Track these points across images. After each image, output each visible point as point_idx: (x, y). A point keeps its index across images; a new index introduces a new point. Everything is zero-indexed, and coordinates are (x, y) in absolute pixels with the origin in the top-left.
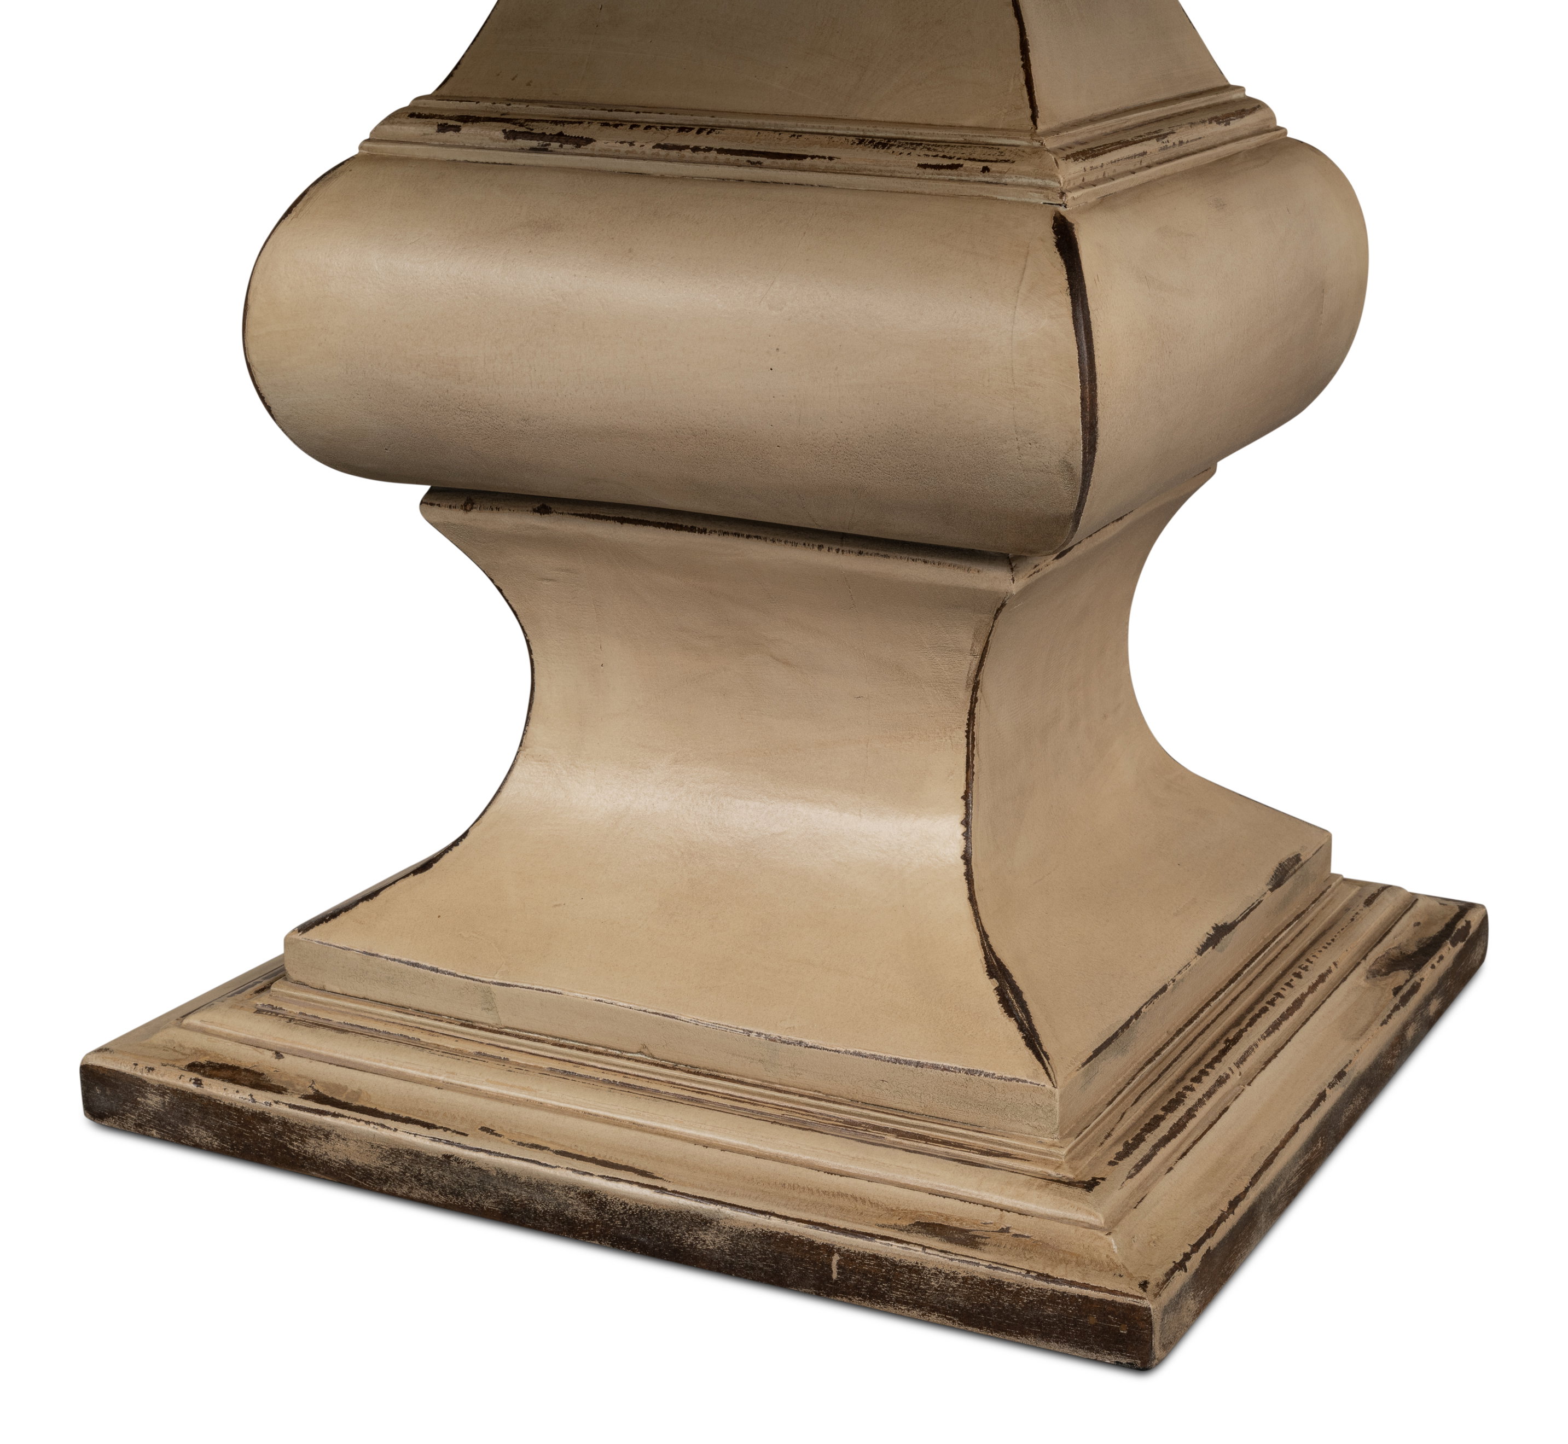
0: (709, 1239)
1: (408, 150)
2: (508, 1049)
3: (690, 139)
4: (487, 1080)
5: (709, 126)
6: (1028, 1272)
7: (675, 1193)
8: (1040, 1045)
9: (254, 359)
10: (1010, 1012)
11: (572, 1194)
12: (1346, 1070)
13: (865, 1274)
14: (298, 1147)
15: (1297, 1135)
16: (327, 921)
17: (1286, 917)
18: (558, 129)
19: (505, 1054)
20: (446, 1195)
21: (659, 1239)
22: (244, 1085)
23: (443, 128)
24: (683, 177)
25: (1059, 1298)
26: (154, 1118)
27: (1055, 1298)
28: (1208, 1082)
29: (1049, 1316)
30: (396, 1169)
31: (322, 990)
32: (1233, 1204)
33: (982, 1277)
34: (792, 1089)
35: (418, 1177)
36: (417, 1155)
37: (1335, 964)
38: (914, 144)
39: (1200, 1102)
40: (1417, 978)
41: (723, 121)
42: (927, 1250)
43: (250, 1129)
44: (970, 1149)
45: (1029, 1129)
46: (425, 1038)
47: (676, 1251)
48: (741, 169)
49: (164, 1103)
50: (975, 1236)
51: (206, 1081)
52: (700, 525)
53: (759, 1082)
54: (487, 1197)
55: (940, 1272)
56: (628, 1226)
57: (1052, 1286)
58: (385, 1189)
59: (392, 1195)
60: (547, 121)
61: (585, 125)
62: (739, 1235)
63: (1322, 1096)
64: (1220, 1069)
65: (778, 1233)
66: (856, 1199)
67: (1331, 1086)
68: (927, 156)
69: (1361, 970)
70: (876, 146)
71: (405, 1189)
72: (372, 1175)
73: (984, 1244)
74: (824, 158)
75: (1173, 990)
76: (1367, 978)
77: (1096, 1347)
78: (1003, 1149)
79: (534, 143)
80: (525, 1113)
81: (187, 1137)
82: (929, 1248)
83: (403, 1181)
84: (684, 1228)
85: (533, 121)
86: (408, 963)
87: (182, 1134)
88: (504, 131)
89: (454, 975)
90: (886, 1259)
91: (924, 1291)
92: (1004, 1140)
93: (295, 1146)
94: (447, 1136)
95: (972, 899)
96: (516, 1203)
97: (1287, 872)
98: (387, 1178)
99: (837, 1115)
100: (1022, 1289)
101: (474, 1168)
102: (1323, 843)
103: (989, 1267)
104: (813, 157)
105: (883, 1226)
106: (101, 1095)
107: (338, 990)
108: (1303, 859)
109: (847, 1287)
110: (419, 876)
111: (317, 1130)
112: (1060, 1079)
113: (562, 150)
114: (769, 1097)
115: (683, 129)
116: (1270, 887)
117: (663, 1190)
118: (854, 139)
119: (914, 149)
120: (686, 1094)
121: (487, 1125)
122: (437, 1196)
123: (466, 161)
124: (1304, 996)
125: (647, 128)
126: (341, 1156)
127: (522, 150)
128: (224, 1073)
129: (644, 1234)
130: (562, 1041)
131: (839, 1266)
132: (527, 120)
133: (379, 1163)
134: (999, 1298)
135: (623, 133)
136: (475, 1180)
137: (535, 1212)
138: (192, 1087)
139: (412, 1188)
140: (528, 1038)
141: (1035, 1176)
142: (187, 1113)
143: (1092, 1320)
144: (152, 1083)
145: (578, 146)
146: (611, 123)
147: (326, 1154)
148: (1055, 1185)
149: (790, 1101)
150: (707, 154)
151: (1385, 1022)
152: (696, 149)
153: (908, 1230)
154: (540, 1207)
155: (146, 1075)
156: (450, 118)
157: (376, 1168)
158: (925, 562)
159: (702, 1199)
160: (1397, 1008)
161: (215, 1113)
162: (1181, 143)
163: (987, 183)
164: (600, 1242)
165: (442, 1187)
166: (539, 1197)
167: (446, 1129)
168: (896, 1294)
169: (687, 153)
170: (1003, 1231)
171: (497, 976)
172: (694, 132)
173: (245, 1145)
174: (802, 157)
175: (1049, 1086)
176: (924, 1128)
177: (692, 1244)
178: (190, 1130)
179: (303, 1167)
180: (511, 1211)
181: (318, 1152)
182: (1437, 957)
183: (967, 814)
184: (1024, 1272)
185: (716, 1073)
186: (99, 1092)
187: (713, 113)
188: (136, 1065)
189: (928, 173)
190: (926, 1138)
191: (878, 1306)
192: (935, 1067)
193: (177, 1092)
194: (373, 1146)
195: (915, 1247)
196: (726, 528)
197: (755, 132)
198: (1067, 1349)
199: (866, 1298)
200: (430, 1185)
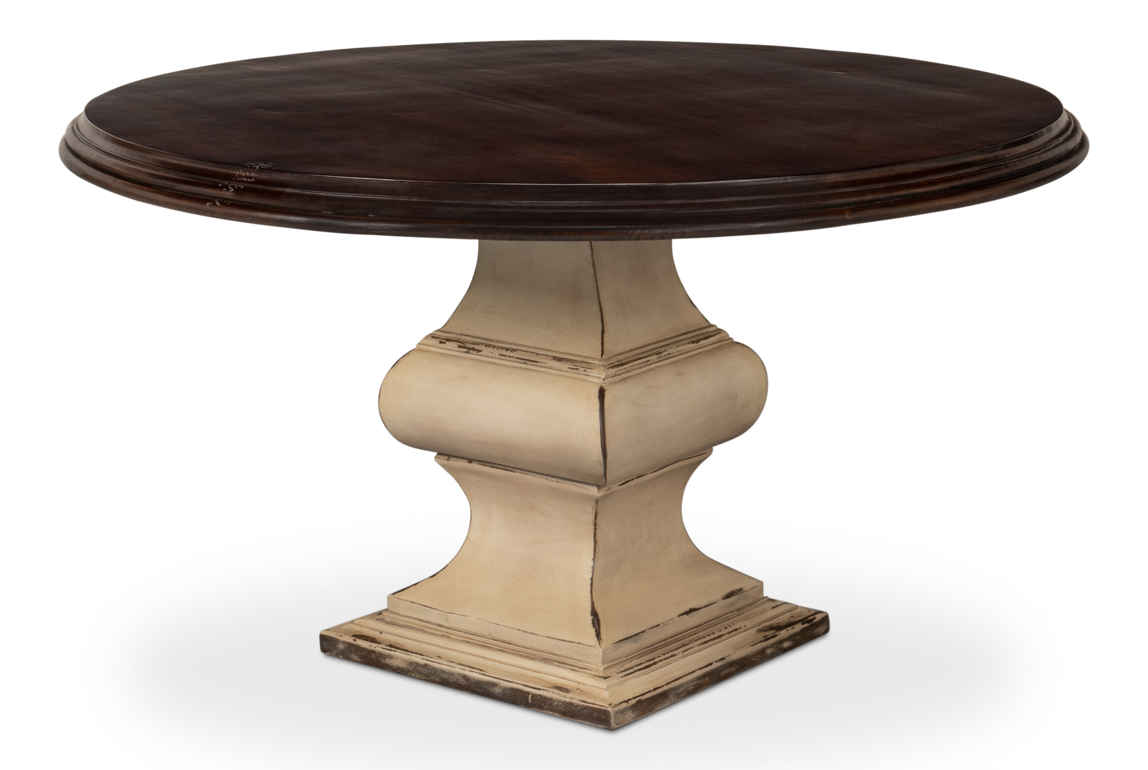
0: (497, 690)
1: (430, 349)
2: (451, 634)
3: (508, 353)
4: (442, 642)
5: (515, 349)
6: (580, 700)
7: (488, 676)
8: (600, 636)
9: (381, 412)
10: (594, 626)
11: (460, 676)
12: (726, 658)
13: (537, 701)
14: (384, 661)
15: (694, 674)
16: (402, 592)
17: (733, 609)
18: (472, 346)
19: (449, 635)
20: (425, 677)
21: (484, 690)
22: (369, 641)
23: (441, 342)
24: (506, 365)
25: (586, 707)
26: (341, 652)
28: (667, 655)
29: (585, 713)
30: (411, 668)
31: (398, 614)
32: (655, 689)
33: (568, 701)
34: (531, 648)
35: (417, 671)
36: (417, 664)
37: (745, 626)
38: (568, 360)
39: (661, 661)
40: (777, 633)
41: (519, 348)
42: (554, 693)
43: (370, 656)
44: (577, 667)
45: (593, 661)
46: (427, 630)
47: (488, 694)
48: (521, 364)
49: (344, 647)
50: (569, 690)
51: (357, 640)
52: (514, 470)
53: (522, 646)
54: (437, 677)
55: (557, 700)
56: (475, 686)
57: (586, 704)
58: (408, 675)
59: (410, 676)
60: (470, 343)
61: (481, 345)
62: (505, 689)
63: (711, 664)
64: (674, 652)
65: (515, 688)
66: (540, 679)
67: (716, 661)
68: (571, 365)
69: (755, 629)
70: (558, 360)
71: (414, 675)
72: (405, 670)
73: (571, 692)
74: (544, 363)
75: (663, 626)
76: (757, 631)
77: (597, 723)
78: (586, 667)
79: (466, 350)
80: (452, 652)
81: (351, 658)
82: (555, 692)
83: (414, 672)
84: (490, 687)
85: (466, 342)
86: (424, 606)
87: (349, 657)
88: (458, 345)
89: (436, 609)
90: (543, 696)
91: (553, 706)
92: (587, 664)
93: (382, 661)
94: (426, 658)
95: (591, 592)
96: (445, 679)
97: (734, 593)
98: (409, 671)
99: (543, 656)
100: (578, 705)
101: (433, 668)
102: (757, 585)
103: (570, 698)
104: (541, 362)
105: (544, 687)
107: (402, 614)
108: (744, 590)
109: (533, 705)
111: (389, 656)
112: (603, 646)
113: (473, 353)
114: (524, 650)
115: (507, 350)
116: (723, 598)
117: (484, 675)
118: (552, 357)
119: (568, 362)
120: (500, 649)
121: (439, 655)
123: (446, 354)
124: (723, 635)
125: (498, 348)
126: (396, 664)
127: (462, 352)
128: (364, 638)
129: (479, 688)
130: (468, 632)
131: (531, 698)
132: (465, 342)
133: (407, 666)
134: (572, 707)
135: (490, 349)
136: (433, 672)
137: (450, 682)
138: (353, 642)
139: (416, 674)
140: (459, 631)
141: (591, 675)
142: (351, 650)
144: (341, 640)
145: (478, 352)
146: (488, 345)
147: (391, 663)
148: (596, 677)
149: (530, 652)
150: (513, 358)
151: (753, 645)
152: (510, 357)
153: (551, 688)
154: (451, 680)
155: (340, 638)
156: (443, 339)
157: (406, 668)
158: (575, 485)
159: (495, 678)
160: (761, 642)
161: (359, 650)
162: (669, 354)
163: (585, 375)
165: (425, 674)
166: (451, 677)
167: (426, 656)
168: (546, 707)
169: (507, 358)
170: (578, 689)
171: (449, 610)
172: (510, 351)
173: (368, 661)
174: (538, 362)
175: (599, 648)
176: (566, 660)
177: (492, 692)
178: (352, 656)
179: (385, 668)
180: (443, 681)
181: (389, 663)
182: (791, 627)
183: (594, 565)
185: (508, 642)
186: (325, 643)
187: (517, 345)
188: (337, 634)
189: (571, 370)
190: (565, 664)
191: (541, 711)
192: (569, 642)
193: (348, 643)
194: (405, 661)
195: (551, 692)
196: (521, 471)
197: (526, 353)
198: (590, 723)
199: (538, 708)
200: (421, 673)
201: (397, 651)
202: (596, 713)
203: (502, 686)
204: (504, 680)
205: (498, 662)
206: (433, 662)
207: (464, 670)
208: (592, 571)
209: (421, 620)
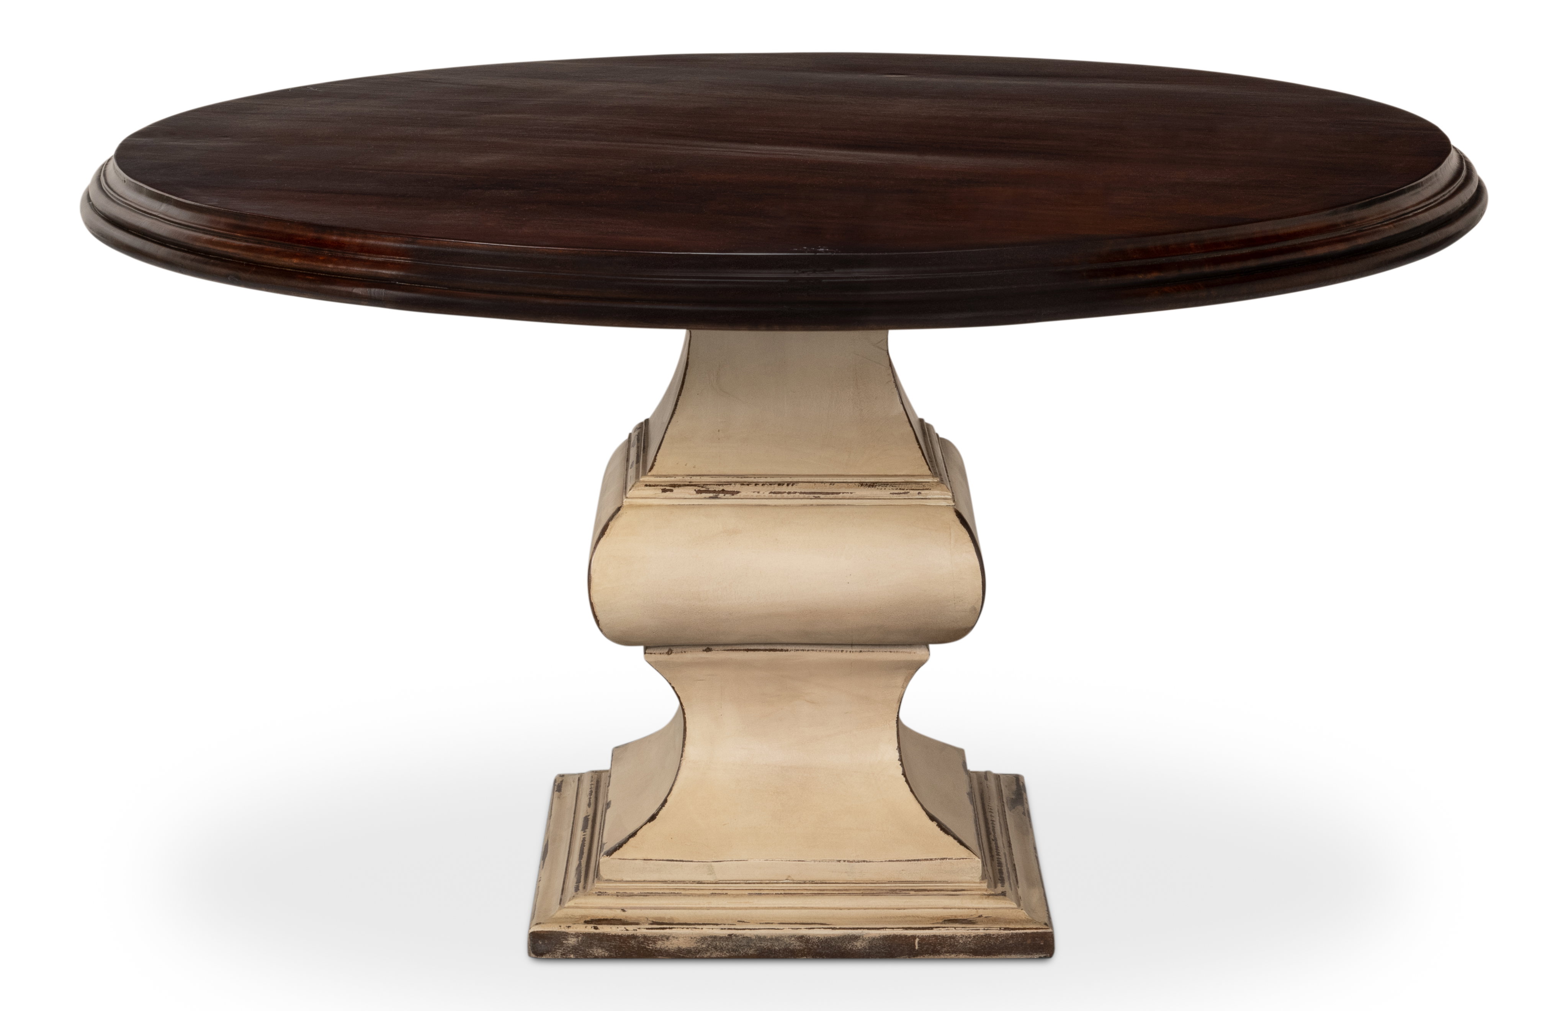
0: (859, 944)
1: (649, 501)
3: (784, 488)
4: (728, 902)
5: (791, 482)
6: (1000, 928)
7: (840, 929)
8: (962, 842)
9: (594, 600)
10: (947, 833)
11: (793, 939)
13: (930, 944)
14: (652, 947)
16: (619, 849)
18: (721, 488)
20: (730, 952)
21: (835, 950)
22: (618, 925)
23: (664, 491)
24: (785, 505)
25: (1014, 935)
26: (572, 949)
27: (1012, 936)
29: (1011, 944)
30: (704, 946)
31: (622, 881)
33: (982, 934)
35: (715, 948)
36: (715, 938)
37: (997, 806)
38: (886, 484)
41: (795, 479)
42: (956, 929)
43: (626, 944)
44: (948, 890)
45: (970, 878)
46: (683, 892)
47: (844, 953)
49: (578, 941)
50: (972, 921)
51: (599, 926)
52: (785, 648)
53: (847, 881)
54: (751, 949)
55: (963, 936)
56: (820, 947)
57: (1012, 931)
58: (698, 956)
59: (702, 958)
60: (713, 485)
61: (732, 485)
62: (871, 940)
65: (890, 935)
66: (914, 916)
68: (893, 489)
70: (869, 486)
71: (709, 954)
72: (692, 951)
73: (977, 922)
74: (848, 493)
76: (1010, 810)
77: (1031, 953)
78: (960, 888)
79: (711, 495)
80: (754, 912)
81: (591, 954)
82: (957, 927)
83: (708, 951)
84: (847, 942)
85: (707, 485)
86: (668, 860)
87: (588, 954)
88: (695, 490)
89: (692, 862)
90: (939, 936)
91: (957, 945)
92: (961, 884)
93: (651, 946)
94: (726, 927)
95: (912, 791)
96: (765, 949)
100: (999, 935)
101: (744, 937)
103: (984, 929)
104: (843, 493)
105: (934, 924)
106: (542, 944)
107: (630, 880)
109: (922, 951)
110: (652, 823)
113: (725, 497)
114: (853, 887)
115: (780, 484)
117: (833, 929)
119: (886, 487)
120: (816, 892)
121: (740, 920)
122: (725, 954)
123: (679, 505)
125: (762, 485)
126: (675, 946)
127: (705, 498)
128: (604, 922)
129: (828, 949)
130: (748, 882)
131: (919, 943)
132: (704, 485)
133: (695, 945)
134: (989, 941)
135: (752, 488)
136: (744, 943)
137: (773, 951)
138: (593, 931)
139: (712, 953)
140: (732, 883)
141: (980, 895)
142: (591, 943)
143: (1029, 941)
144: (571, 933)
145: (732, 495)
146: (745, 484)
147: (667, 946)
148: (991, 896)
149: (861, 887)
150: (794, 495)
152: (789, 493)
153: (944, 923)
154: (777, 948)
155: (567, 930)
156: (666, 486)
157: (693, 948)
158: (891, 652)
159: (854, 929)
161: (607, 940)
163: (922, 499)
164: (807, 957)
165: (728, 949)
166: (776, 944)
167: (725, 924)
168: (944, 950)
169: (785, 495)
170: (981, 916)
171: (713, 858)
172: (785, 485)
173: (623, 952)
174: (838, 493)
175: (976, 859)
176: (924, 886)
177: (851, 948)
178: (593, 951)
179: (654, 955)
180: (762, 952)
181: (663, 946)
183: (900, 756)
184: (999, 929)
185: (825, 882)
186: (540, 943)
187: (790, 476)
188: (560, 926)
189: (895, 496)
190: (928, 891)
191: (936, 957)
192: (927, 860)
193: (584, 934)
194: (692, 938)
195: (952, 928)
196: (798, 648)
197: (814, 484)
198: (1019, 956)
199: (930, 954)
200: (722, 950)
201: (674, 928)
202: (1030, 940)
203: (867, 937)
204: (868, 929)
205: (836, 909)
206: (741, 929)
207: (797, 929)
208: (901, 765)
209: (665, 882)
